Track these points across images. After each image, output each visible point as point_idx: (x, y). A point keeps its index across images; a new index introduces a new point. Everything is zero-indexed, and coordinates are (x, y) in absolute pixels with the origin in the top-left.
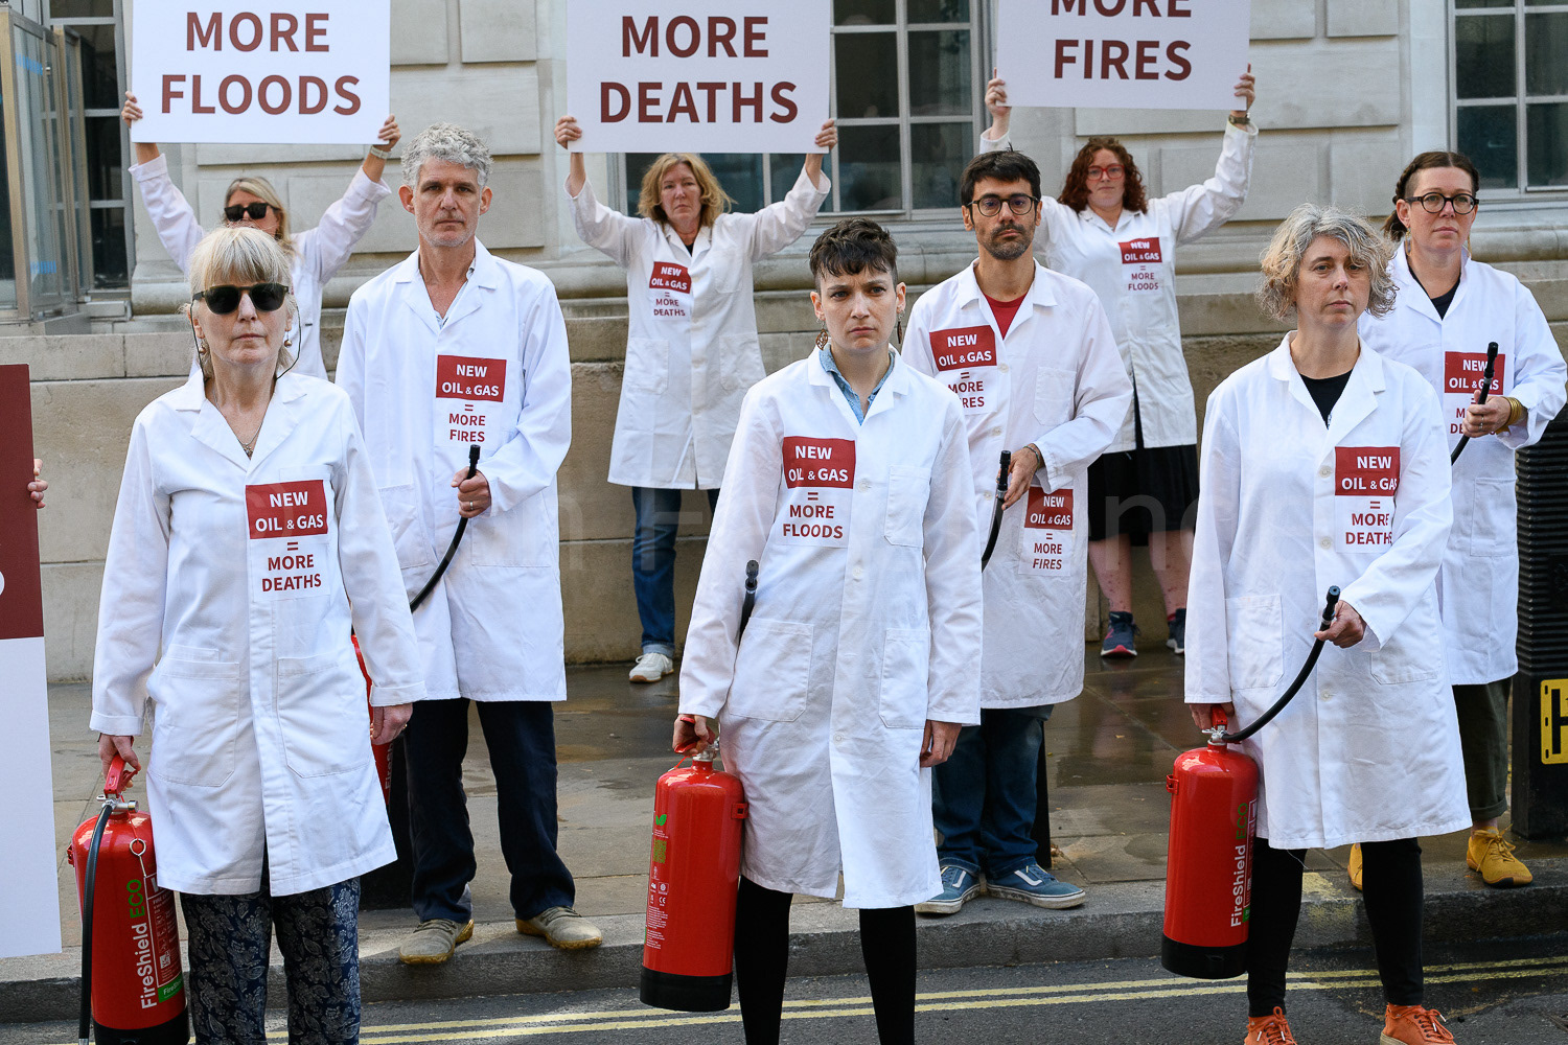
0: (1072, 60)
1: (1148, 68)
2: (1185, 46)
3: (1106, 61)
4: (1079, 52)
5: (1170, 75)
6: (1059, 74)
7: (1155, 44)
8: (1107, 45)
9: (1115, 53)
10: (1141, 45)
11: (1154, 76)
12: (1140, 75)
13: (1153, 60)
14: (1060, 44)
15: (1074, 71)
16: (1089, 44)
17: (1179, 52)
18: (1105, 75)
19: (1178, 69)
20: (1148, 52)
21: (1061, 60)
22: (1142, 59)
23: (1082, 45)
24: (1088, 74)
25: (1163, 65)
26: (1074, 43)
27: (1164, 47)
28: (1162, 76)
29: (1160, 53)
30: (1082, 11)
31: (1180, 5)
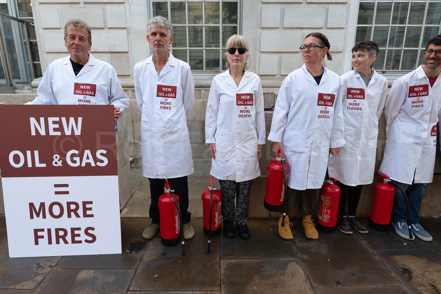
0: (42, 237)
2: (93, 229)
3: (58, 237)
4: (45, 234)
5: (87, 241)
7: (79, 229)
8: (57, 230)
10: (73, 230)
12: (74, 242)
14: (36, 231)
16: (49, 231)
18: (58, 242)
20: (76, 232)
21: (37, 238)
23: (46, 231)
26: (42, 230)
30: (44, 217)
31: (88, 212)
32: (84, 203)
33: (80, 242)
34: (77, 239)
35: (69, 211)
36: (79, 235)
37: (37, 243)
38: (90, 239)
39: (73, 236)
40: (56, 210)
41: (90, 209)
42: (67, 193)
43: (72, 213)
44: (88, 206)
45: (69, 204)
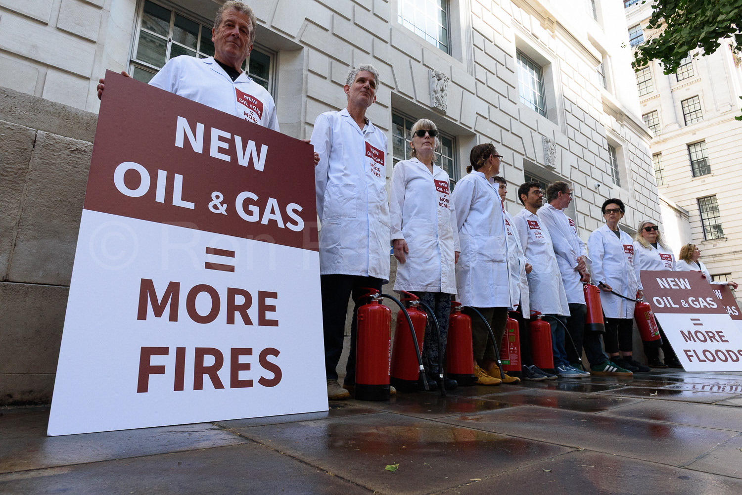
0: (160, 370)
1: (243, 375)
2: (276, 353)
3: (200, 370)
4: (169, 361)
5: (263, 382)
6: (143, 387)
7: (248, 352)
8: (200, 353)
9: (209, 361)
10: (236, 353)
11: (249, 384)
12: (235, 383)
13: (247, 367)
14: (147, 353)
15: (160, 383)
16: (181, 352)
17: (270, 358)
18: (198, 385)
19: (270, 375)
20: (242, 359)
21: (146, 371)
22: (236, 367)
23: (173, 353)
24: (179, 385)
25: (257, 372)
26: (164, 351)
27: (256, 353)
28: (256, 383)
29: (253, 360)
30: (174, 317)
31: (269, 315)
35: (232, 308)
40: (203, 303)
41: (272, 308)
43: (237, 315)
44: (269, 301)
45: (232, 292)
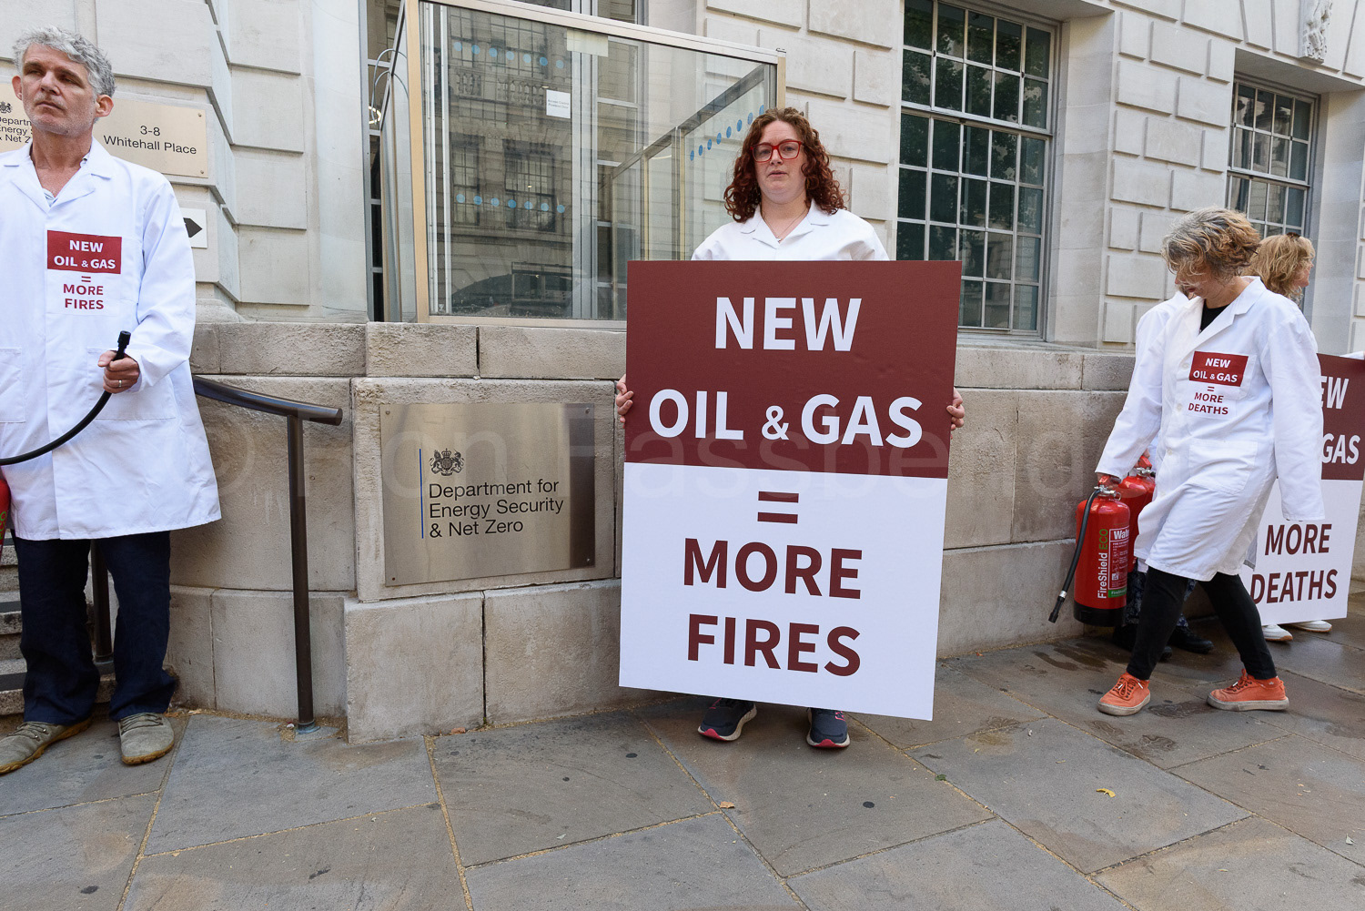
0: (710, 640)
2: (853, 634)
3: (752, 645)
4: (718, 631)
5: (831, 668)
7: (814, 629)
8: (752, 626)
10: (796, 629)
12: (794, 664)
14: (696, 620)
16: (730, 623)
17: (844, 640)
18: (750, 661)
20: (805, 638)
21: (696, 640)
23: (722, 623)
26: (712, 620)
30: (722, 583)
31: (846, 584)
32: (838, 555)
33: (812, 668)
34: (804, 657)
35: (792, 572)
36: (810, 648)
37: (693, 655)
38: (843, 662)
39: (795, 647)
40: (756, 567)
42: (792, 519)
43: (800, 581)
44: (847, 563)
45: (793, 552)
